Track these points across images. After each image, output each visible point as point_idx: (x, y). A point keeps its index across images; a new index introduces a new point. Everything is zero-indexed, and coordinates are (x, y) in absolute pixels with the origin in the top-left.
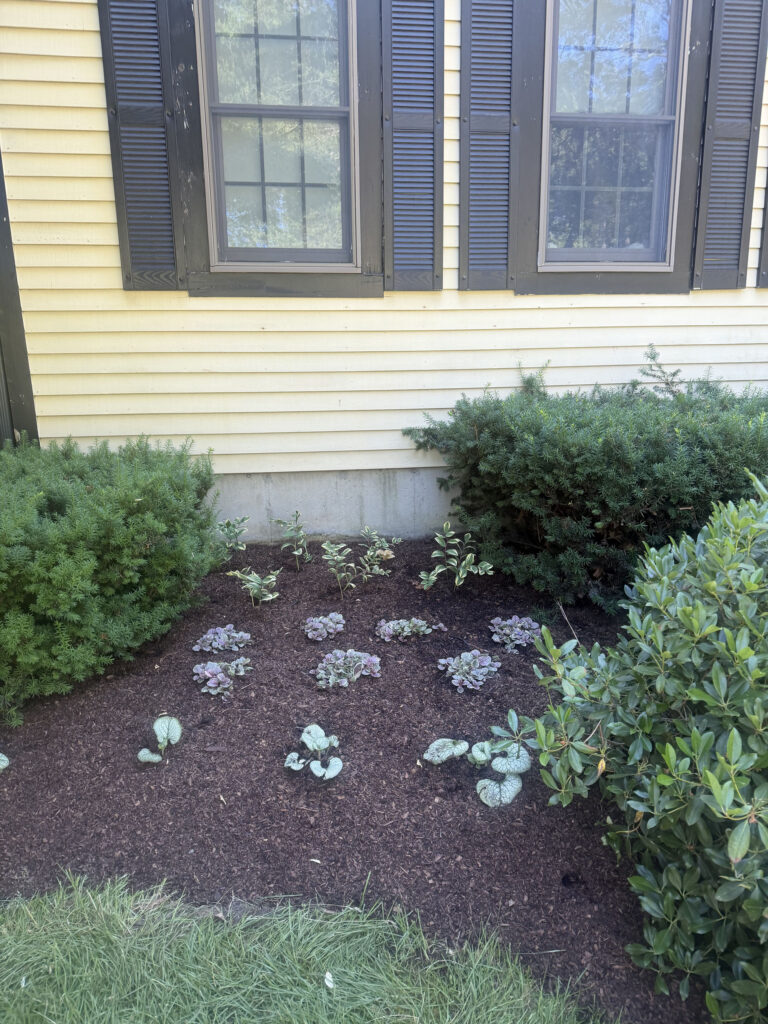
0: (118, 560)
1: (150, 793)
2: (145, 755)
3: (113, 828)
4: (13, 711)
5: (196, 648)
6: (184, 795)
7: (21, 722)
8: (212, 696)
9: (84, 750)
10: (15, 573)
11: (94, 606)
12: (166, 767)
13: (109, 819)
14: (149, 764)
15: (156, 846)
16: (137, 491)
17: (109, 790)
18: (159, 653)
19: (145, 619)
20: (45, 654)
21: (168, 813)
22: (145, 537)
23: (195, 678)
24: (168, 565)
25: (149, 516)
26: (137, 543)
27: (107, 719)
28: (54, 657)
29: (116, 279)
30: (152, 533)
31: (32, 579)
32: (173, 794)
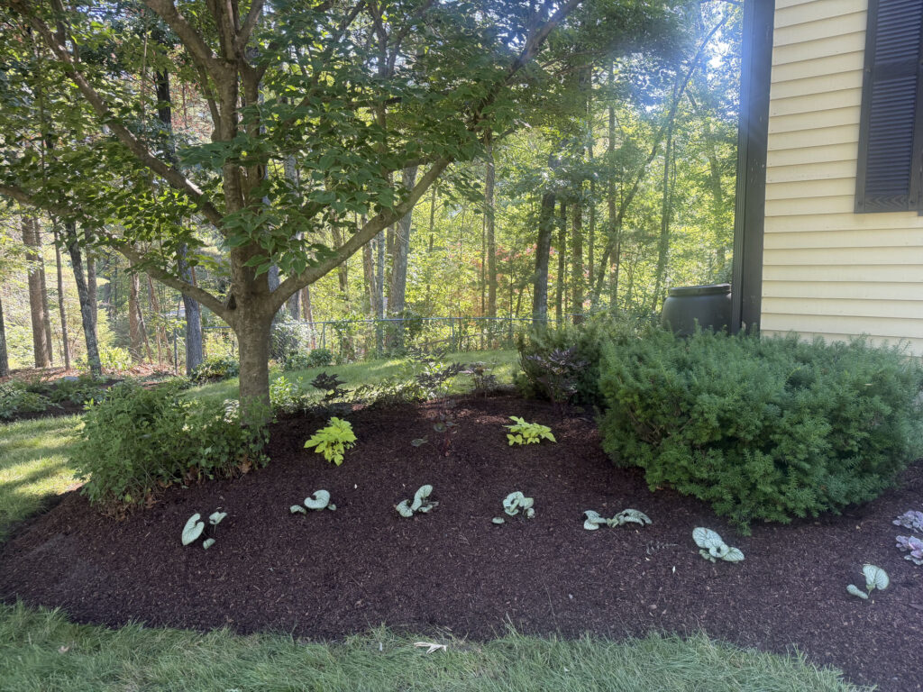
0: (844, 430)
1: (857, 620)
2: (852, 589)
3: (824, 633)
4: (744, 524)
5: (896, 522)
6: (889, 633)
7: (750, 535)
8: (915, 565)
9: (799, 570)
10: (767, 423)
11: (823, 461)
12: (872, 606)
13: (821, 626)
14: (855, 597)
15: (862, 661)
16: (869, 378)
17: (822, 605)
18: (860, 518)
19: (857, 484)
20: (776, 489)
21: (873, 640)
22: (872, 414)
23: (898, 545)
24: (884, 443)
25: (877, 399)
26: (864, 419)
27: (817, 553)
28: (783, 493)
29: (848, 205)
30: (879, 413)
31: (778, 430)
32: (878, 628)
